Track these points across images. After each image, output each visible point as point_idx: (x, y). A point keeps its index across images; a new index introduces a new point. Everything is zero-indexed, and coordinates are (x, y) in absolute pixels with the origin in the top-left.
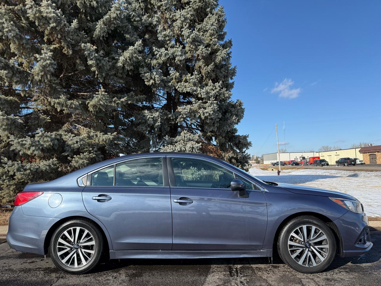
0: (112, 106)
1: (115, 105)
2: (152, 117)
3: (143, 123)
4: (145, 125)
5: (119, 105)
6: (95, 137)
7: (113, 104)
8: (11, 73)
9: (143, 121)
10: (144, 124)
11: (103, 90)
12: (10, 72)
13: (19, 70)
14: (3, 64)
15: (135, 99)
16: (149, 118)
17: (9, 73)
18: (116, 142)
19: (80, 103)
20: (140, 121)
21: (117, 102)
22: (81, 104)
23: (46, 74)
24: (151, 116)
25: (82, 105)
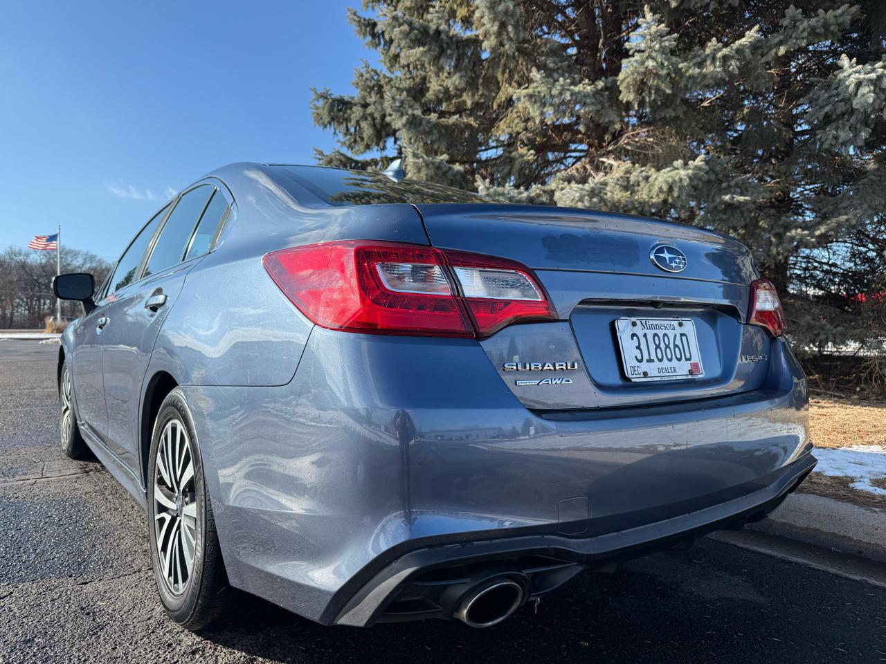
0: (705, 76)
1: (715, 67)
2: (873, 76)
3: (843, 114)
4: (848, 121)
5: (729, 67)
6: (642, 184)
7: (709, 69)
8: (434, 51)
9: (842, 107)
10: (846, 117)
11: (649, 16)
12: (433, 47)
13: (454, 39)
14: (416, 32)
15: (804, 30)
16: (859, 84)
17: (429, 50)
18: (727, 198)
19: (599, 87)
20: (827, 109)
21: (719, 55)
22: (606, 88)
23: (503, 26)
24: (862, 76)
25: (607, 93)
